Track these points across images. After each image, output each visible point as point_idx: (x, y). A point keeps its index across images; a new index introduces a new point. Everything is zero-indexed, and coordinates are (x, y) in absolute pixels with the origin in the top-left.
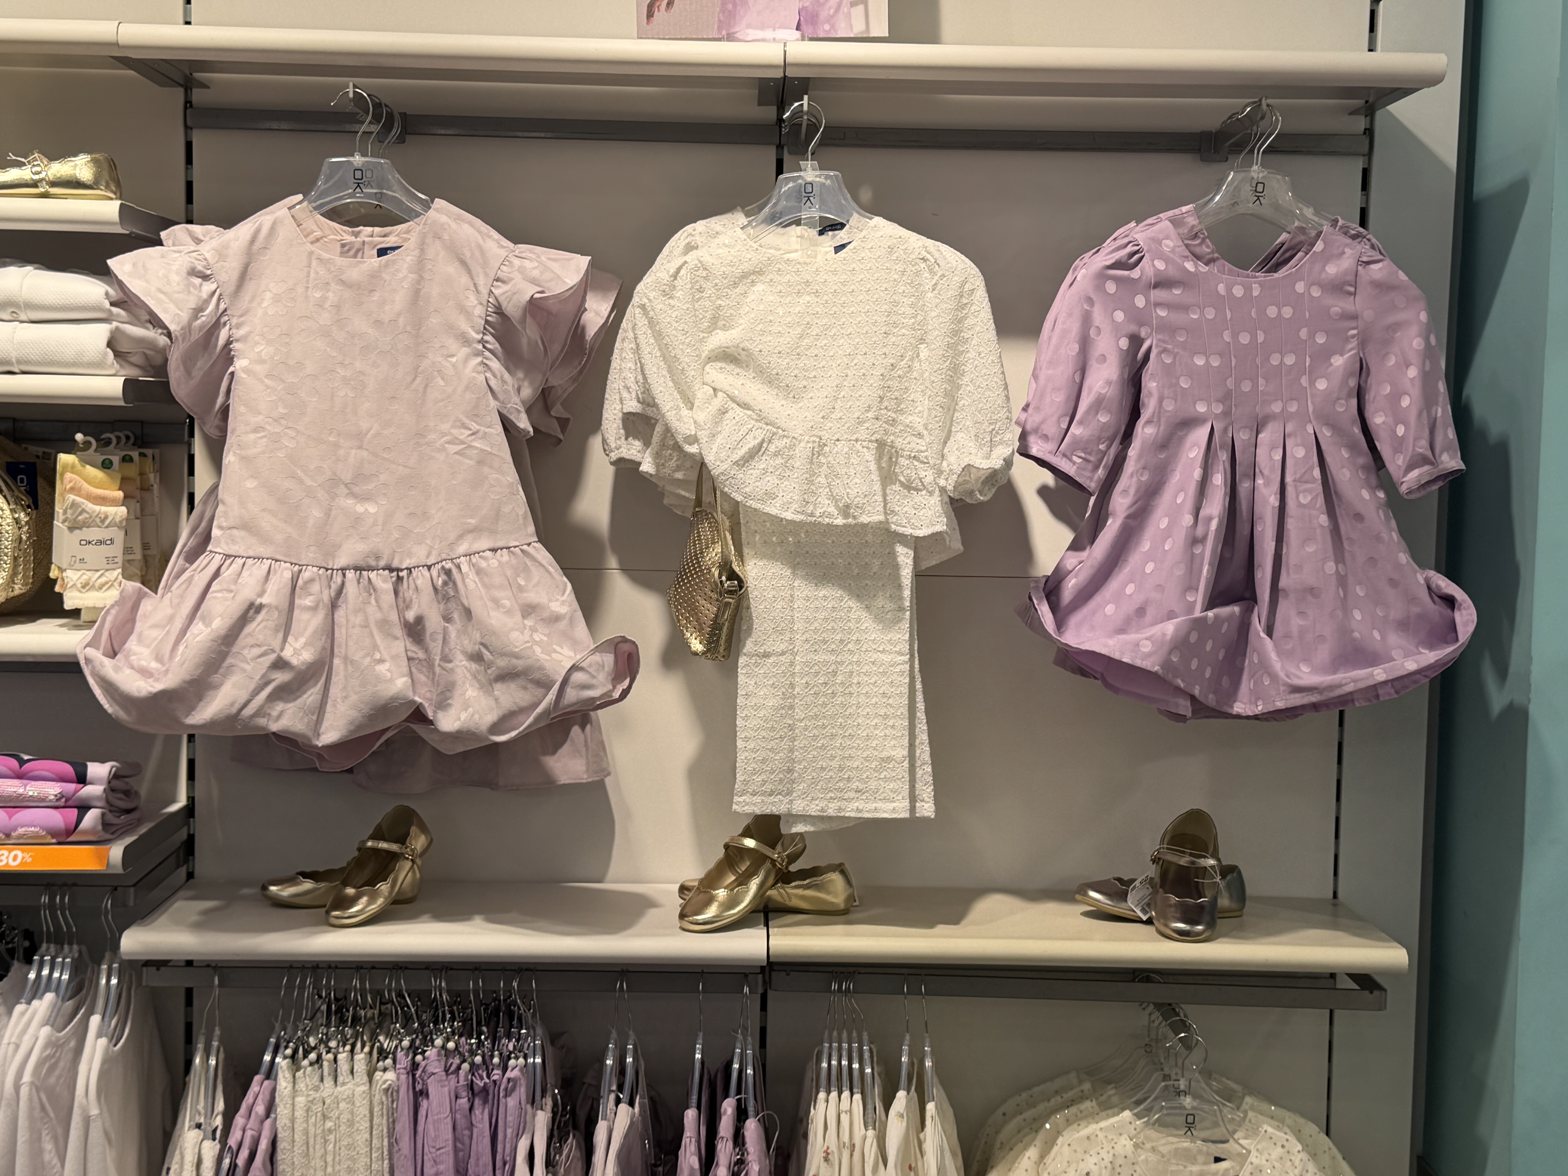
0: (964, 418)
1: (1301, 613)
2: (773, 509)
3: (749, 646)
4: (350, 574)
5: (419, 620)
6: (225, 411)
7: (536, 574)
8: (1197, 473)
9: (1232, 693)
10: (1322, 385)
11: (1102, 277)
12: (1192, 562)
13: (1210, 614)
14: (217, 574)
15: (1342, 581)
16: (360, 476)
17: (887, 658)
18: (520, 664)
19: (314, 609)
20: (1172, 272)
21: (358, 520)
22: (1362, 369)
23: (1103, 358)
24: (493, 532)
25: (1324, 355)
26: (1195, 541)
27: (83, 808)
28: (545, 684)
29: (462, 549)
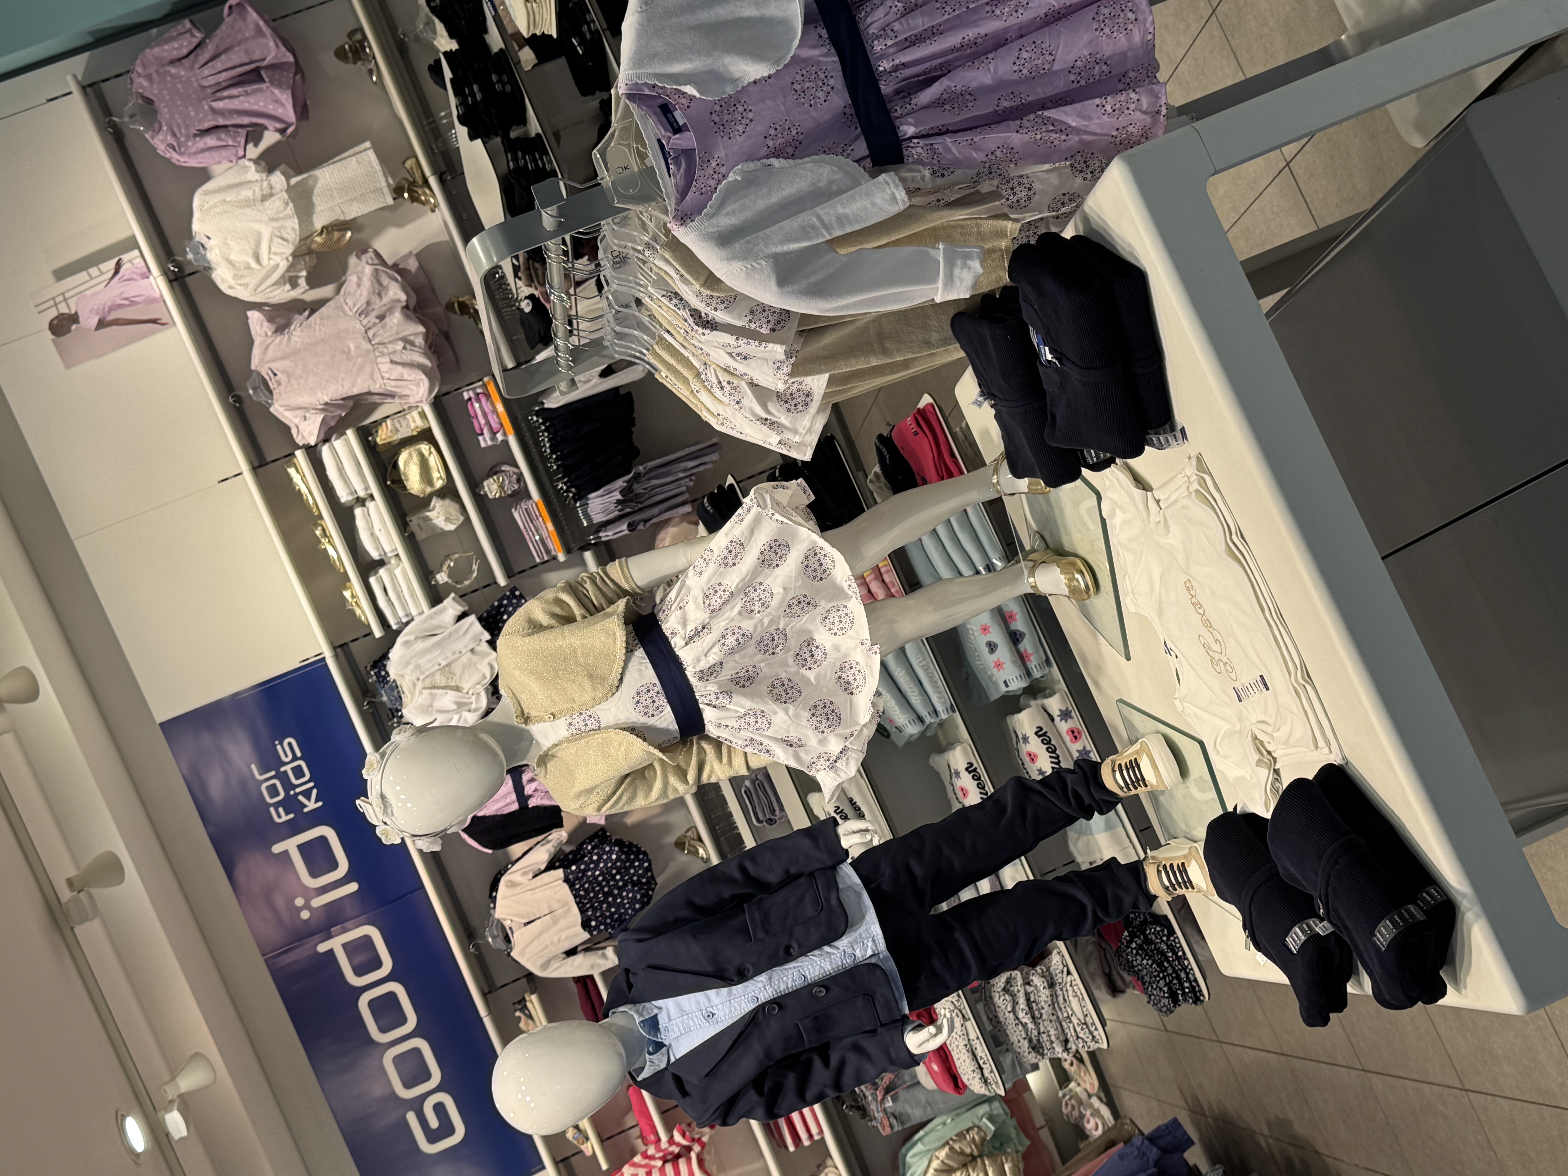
0: (242, 178)
1: (254, 52)
2: (297, 226)
3: (342, 218)
4: (373, 343)
5: (377, 317)
6: (343, 399)
7: (348, 290)
8: (227, 101)
9: (288, 63)
10: (182, 73)
11: (181, 154)
12: (254, 92)
13: (267, 80)
14: (389, 379)
15: (239, 43)
16: (344, 352)
17: (327, 175)
18: (374, 281)
19: (387, 348)
20: (169, 133)
21: (357, 348)
22: (172, 62)
23: (205, 144)
24: (342, 307)
25: (172, 76)
26: (247, 94)
27: (478, 394)
28: (376, 270)
29: (350, 313)
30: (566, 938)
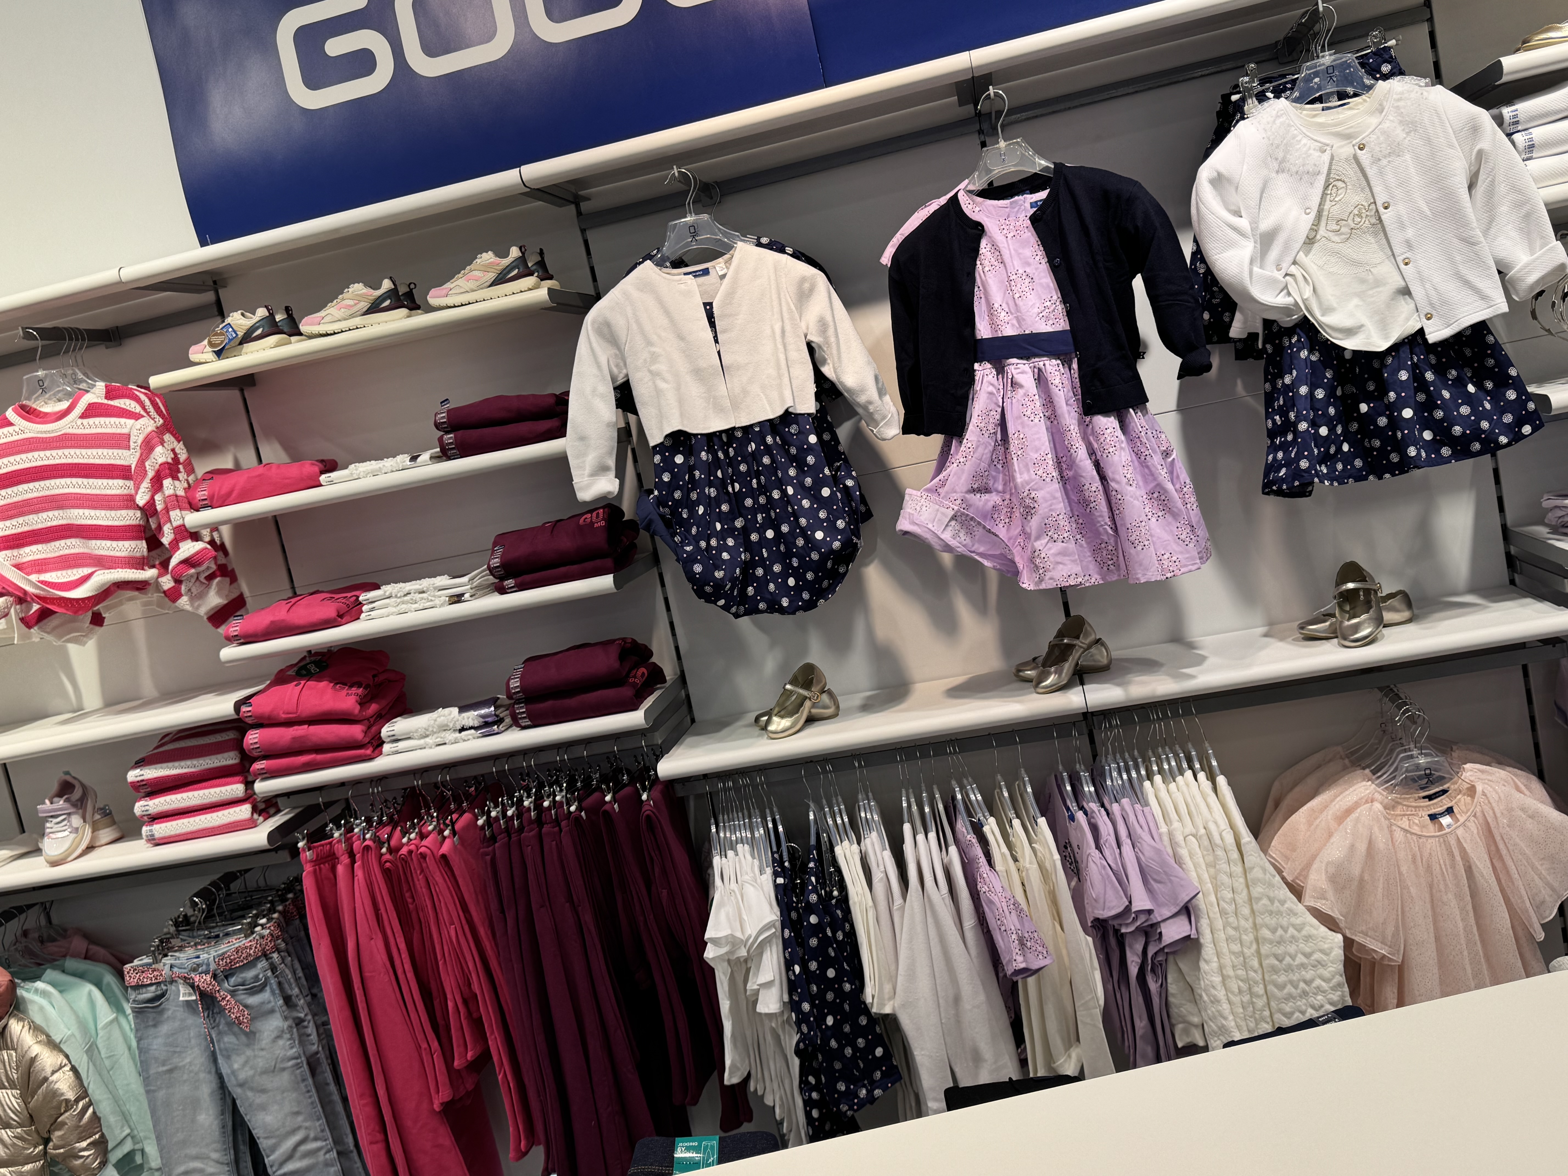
30: (659, 392)
